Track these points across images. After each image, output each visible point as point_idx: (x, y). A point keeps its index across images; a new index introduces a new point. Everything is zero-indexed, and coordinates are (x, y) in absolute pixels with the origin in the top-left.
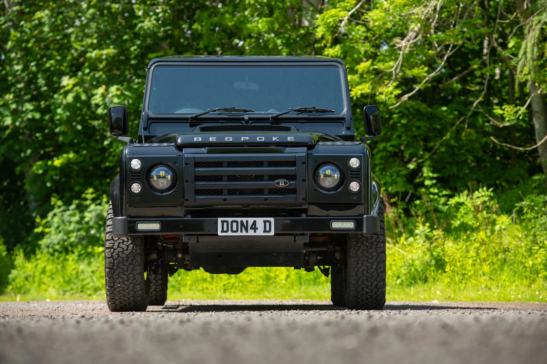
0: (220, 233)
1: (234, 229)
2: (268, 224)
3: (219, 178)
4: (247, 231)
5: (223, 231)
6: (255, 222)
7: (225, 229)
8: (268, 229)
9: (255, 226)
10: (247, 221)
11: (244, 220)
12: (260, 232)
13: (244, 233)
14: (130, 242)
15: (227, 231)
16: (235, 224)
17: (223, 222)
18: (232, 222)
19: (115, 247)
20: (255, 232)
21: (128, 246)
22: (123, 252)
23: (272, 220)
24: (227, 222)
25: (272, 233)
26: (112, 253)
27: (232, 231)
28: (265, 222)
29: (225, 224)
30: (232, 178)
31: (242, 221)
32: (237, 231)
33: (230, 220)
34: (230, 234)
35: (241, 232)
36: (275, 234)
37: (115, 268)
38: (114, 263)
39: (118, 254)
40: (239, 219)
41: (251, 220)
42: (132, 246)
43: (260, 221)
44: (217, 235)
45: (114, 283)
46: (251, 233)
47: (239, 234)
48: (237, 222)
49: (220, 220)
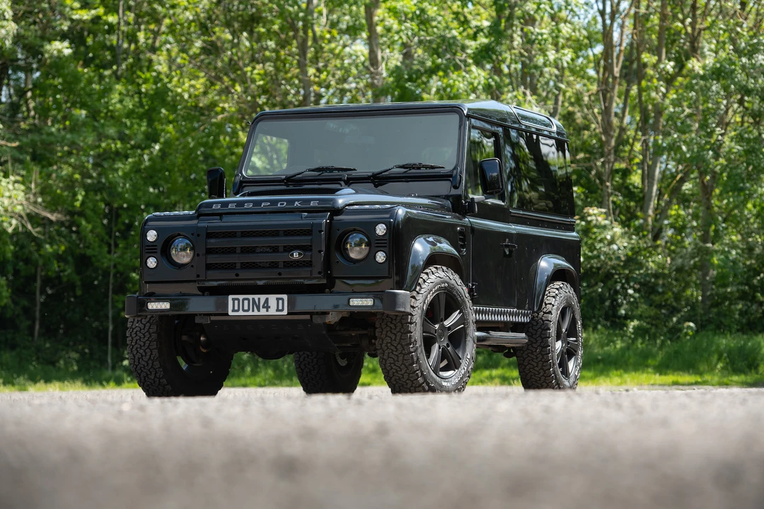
0: (230, 313)
1: (246, 307)
2: (280, 302)
3: (232, 251)
4: (259, 310)
5: (234, 310)
6: (267, 299)
7: (236, 308)
8: (280, 308)
9: (268, 304)
10: (259, 299)
11: (257, 297)
12: (272, 311)
13: (256, 313)
15: (238, 310)
16: (246, 302)
17: (234, 300)
18: (244, 300)
20: (267, 311)
23: (285, 297)
24: (238, 300)
25: (285, 312)
27: (244, 310)
28: (278, 299)
29: (236, 302)
30: (246, 250)
31: (253, 299)
32: (248, 310)
33: (241, 297)
34: (241, 313)
35: (253, 311)
36: (288, 313)
40: (251, 297)
41: (263, 297)
43: (272, 299)
44: (228, 315)
46: (263, 312)
47: (250, 313)
48: (248, 299)
49: (230, 297)
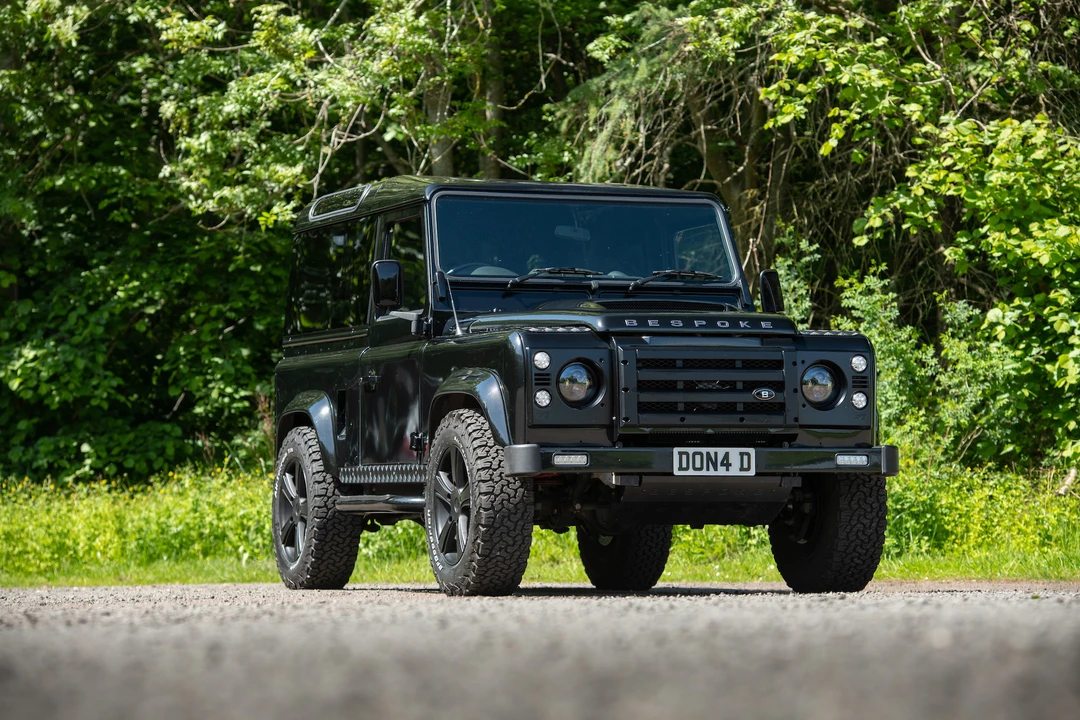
0: (676, 472)
1: (698, 465)
2: (745, 458)
3: (670, 386)
4: (716, 469)
5: (681, 469)
6: (727, 455)
7: (684, 465)
8: (746, 466)
9: (728, 461)
10: (716, 453)
11: (712, 450)
12: (734, 471)
13: (712, 472)
14: (518, 484)
15: (687, 469)
16: (698, 458)
17: (680, 454)
18: (695, 454)
19: (497, 492)
20: (727, 470)
21: (516, 491)
22: (508, 500)
23: (752, 451)
24: (687, 454)
25: (752, 472)
26: (492, 502)
27: (695, 469)
28: (742, 454)
29: (684, 457)
30: (690, 387)
31: (708, 454)
32: (701, 469)
33: (691, 450)
34: (691, 472)
35: (708, 469)
36: (757, 474)
37: (497, 525)
38: (494, 518)
39: (502, 503)
40: (704, 450)
41: (721, 451)
42: (522, 490)
43: (734, 453)
44: (672, 474)
45: (491, 550)
46: (722, 471)
47: (704, 473)
48: (701, 454)
49: (676, 450)
